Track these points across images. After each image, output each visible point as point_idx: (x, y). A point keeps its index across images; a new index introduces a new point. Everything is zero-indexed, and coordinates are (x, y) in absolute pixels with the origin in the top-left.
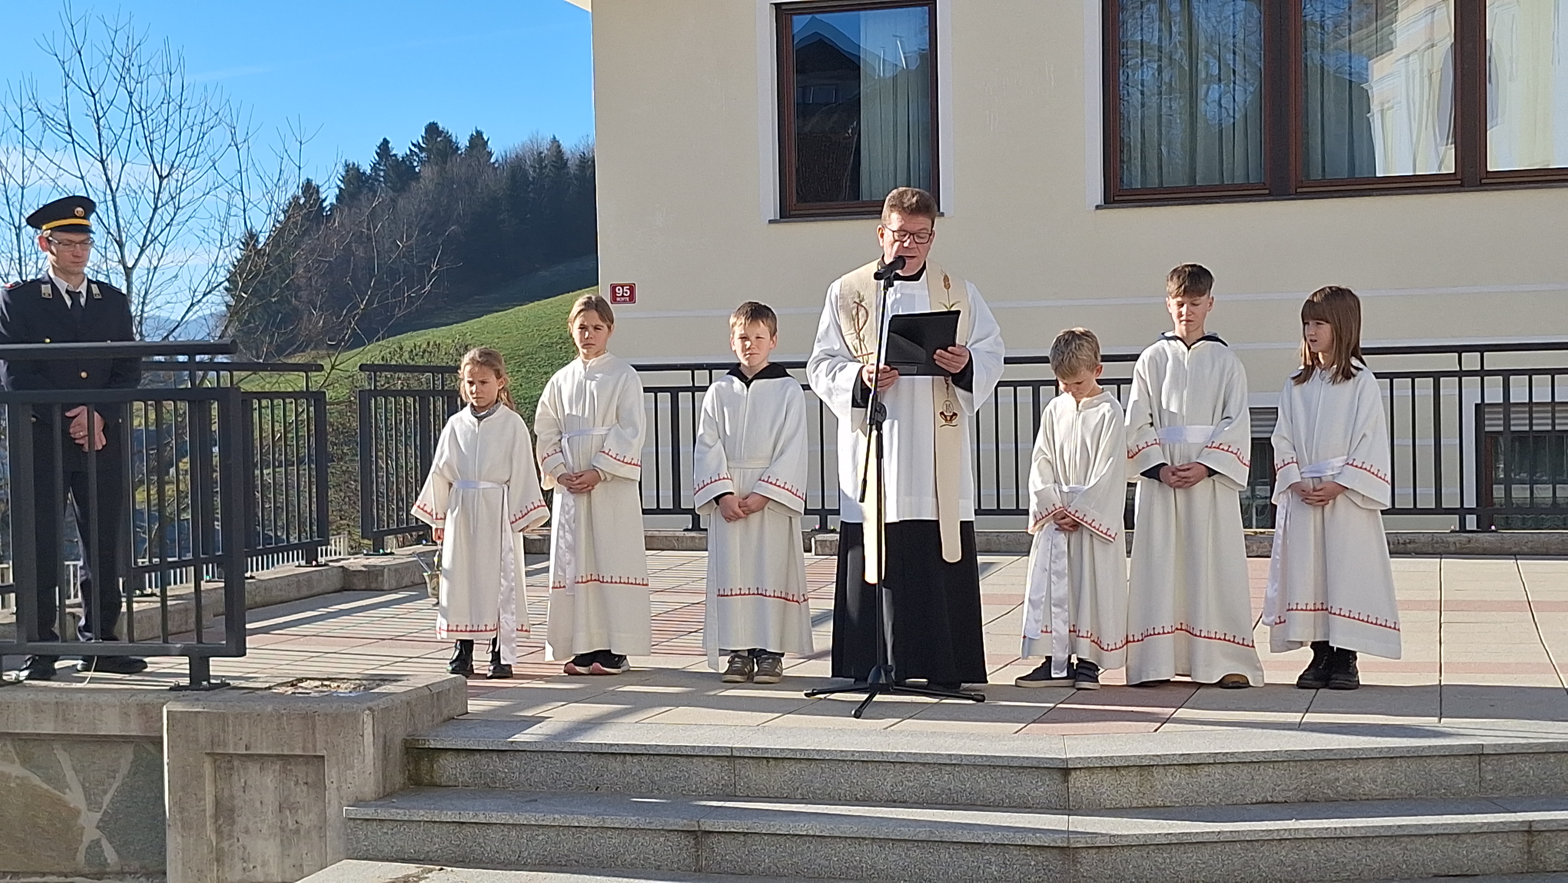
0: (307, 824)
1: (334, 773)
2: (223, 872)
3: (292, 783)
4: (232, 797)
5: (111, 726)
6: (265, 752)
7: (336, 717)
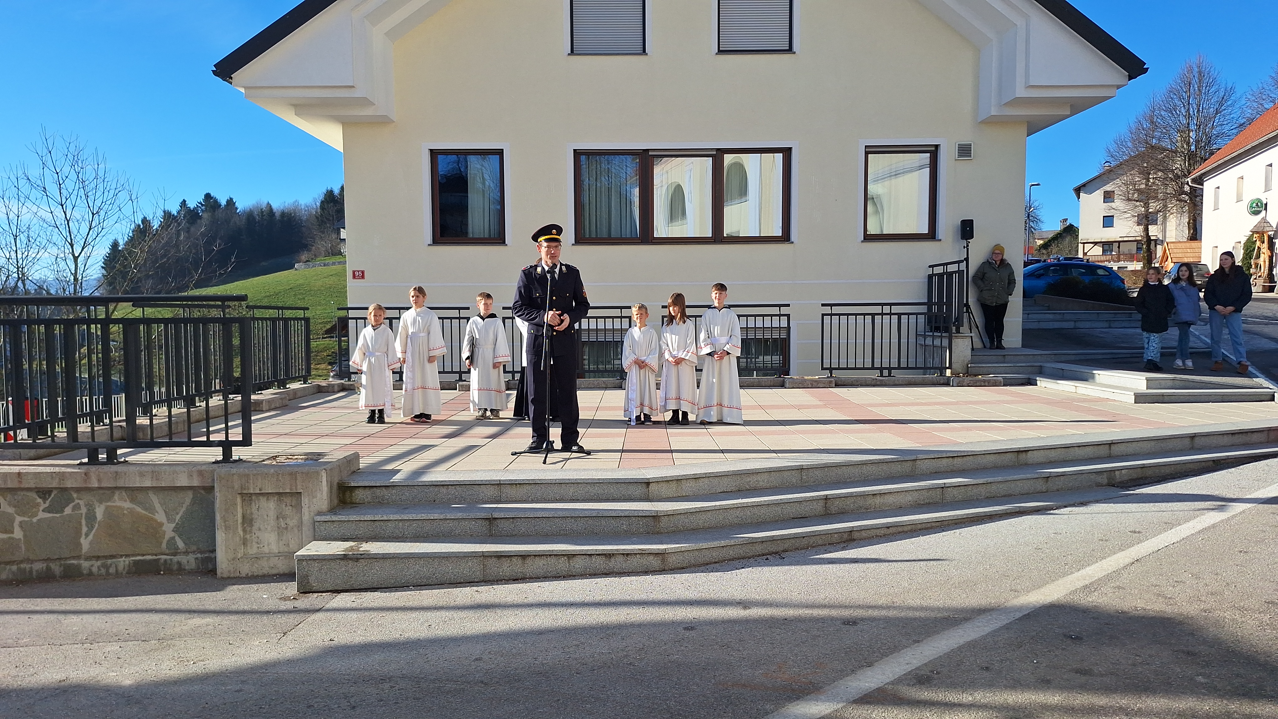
0: (291, 524)
1: (306, 500)
2: (247, 550)
3: (284, 506)
4: (252, 514)
5: (183, 481)
6: (270, 492)
7: (307, 474)
